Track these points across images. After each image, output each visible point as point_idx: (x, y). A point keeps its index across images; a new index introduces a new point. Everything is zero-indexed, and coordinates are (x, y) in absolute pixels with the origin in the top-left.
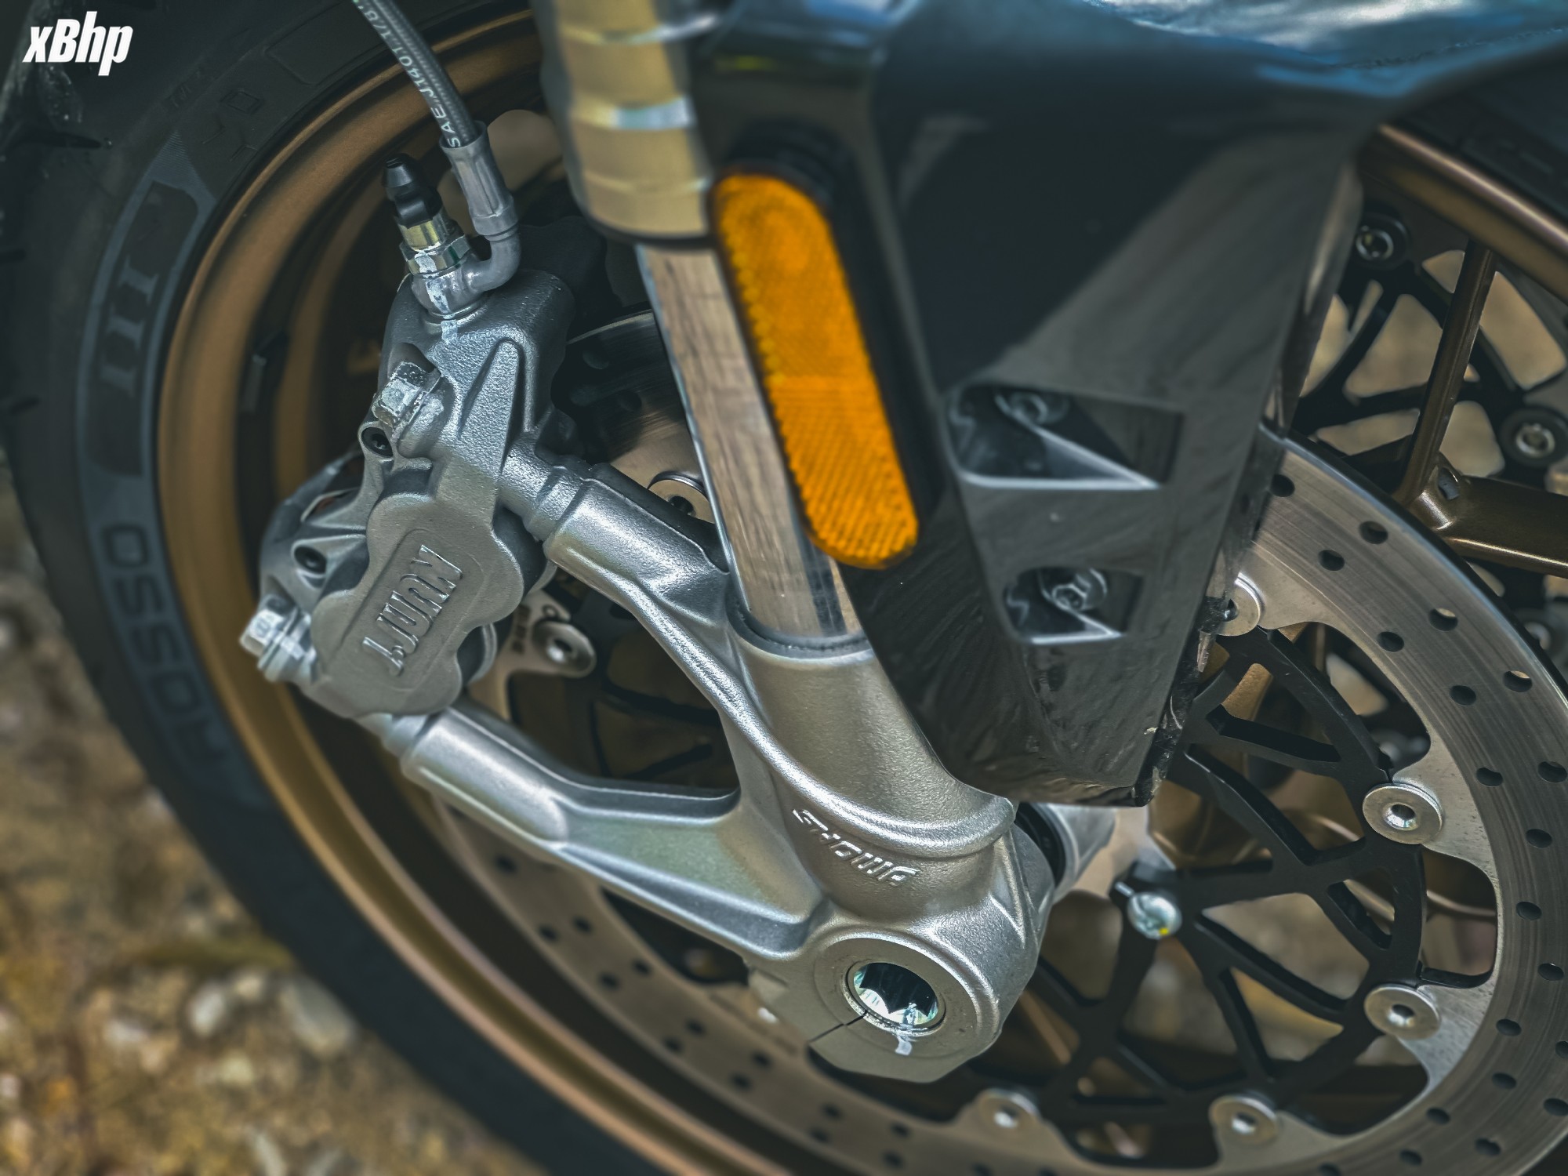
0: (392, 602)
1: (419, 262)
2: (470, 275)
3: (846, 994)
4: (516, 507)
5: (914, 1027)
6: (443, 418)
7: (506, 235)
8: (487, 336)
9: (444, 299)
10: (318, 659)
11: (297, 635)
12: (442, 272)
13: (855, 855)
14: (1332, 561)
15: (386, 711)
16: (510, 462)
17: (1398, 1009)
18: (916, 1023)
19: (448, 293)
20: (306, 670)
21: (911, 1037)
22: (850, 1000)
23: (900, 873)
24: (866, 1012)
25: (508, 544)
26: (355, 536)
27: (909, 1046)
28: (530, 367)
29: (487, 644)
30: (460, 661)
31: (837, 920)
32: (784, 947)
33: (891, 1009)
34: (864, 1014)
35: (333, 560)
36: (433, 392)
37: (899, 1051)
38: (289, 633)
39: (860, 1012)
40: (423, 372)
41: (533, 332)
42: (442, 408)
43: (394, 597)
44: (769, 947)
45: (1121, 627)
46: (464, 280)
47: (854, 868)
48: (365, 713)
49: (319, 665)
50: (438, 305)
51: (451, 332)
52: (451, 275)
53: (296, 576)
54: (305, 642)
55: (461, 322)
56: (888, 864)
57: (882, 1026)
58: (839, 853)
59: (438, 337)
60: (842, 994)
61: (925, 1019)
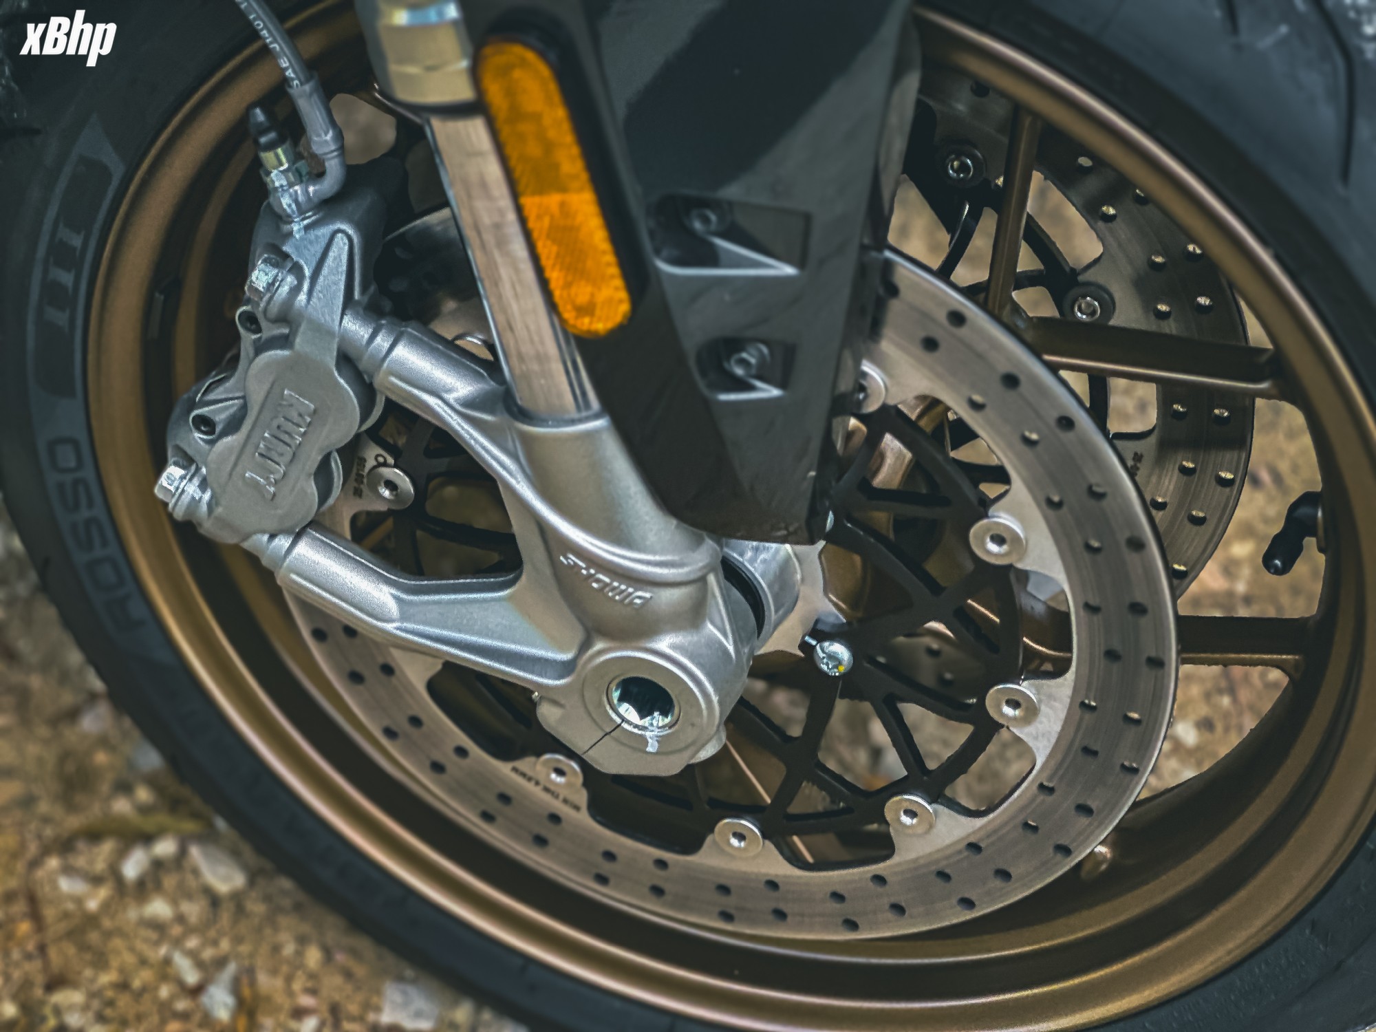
0: (264, 439)
1: (274, 179)
2: (311, 189)
3: (608, 707)
4: (352, 353)
5: (659, 728)
6: (296, 290)
7: (335, 154)
8: (325, 231)
9: (294, 206)
10: (212, 497)
11: (196, 481)
12: (291, 185)
13: (607, 585)
14: (930, 344)
15: (264, 532)
16: (346, 319)
17: (1010, 703)
18: (660, 725)
19: (296, 201)
20: (204, 508)
21: (657, 736)
22: (611, 712)
23: (639, 597)
24: (623, 721)
25: (347, 382)
26: (236, 401)
27: (656, 744)
28: (357, 250)
29: (335, 474)
30: (316, 484)
31: (599, 645)
32: (560, 677)
33: (642, 717)
34: (622, 722)
35: (220, 422)
36: (288, 271)
37: (649, 749)
38: (190, 480)
39: (618, 720)
40: (280, 258)
41: (358, 226)
42: (296, 282)
43: (266, 435)
44: (549, 678)
45: (781, 385)
46: (307, 192)
47: (606, 596)
48: (247, 537)
49: (214, 502)
50: (289, 210)
51: (299, 230)
52: (297, 188)
53: (194, 438)
54: (203, 486)
55: (306, 222)
56: (631, 590)
57: (636, 731)
58: (595, 585)
59: (290, 234)
60: (605, 707)
61: (668, 720)
